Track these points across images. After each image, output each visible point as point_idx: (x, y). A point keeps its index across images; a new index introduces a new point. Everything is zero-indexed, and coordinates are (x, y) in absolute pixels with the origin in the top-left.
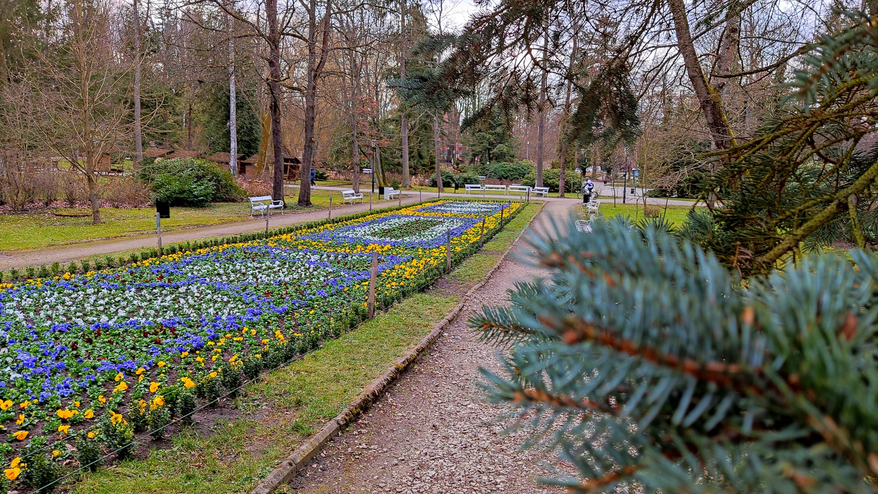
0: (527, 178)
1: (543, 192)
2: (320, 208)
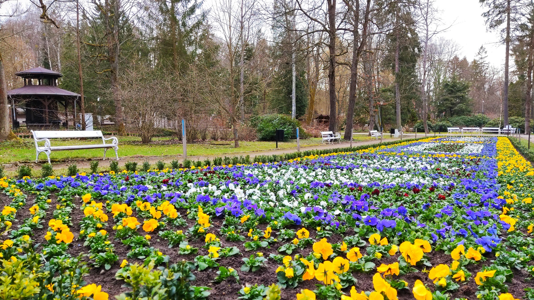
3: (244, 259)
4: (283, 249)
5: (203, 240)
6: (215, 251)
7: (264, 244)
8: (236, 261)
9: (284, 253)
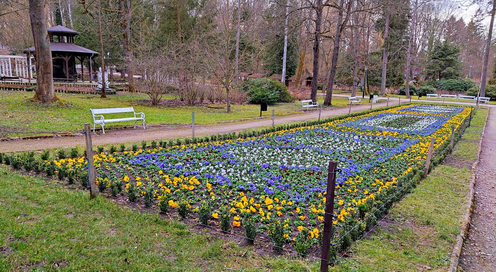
0: (471, 91)
1: (486, 101)
2: (337, 107)
3: (221, 201)
4: (234, 198)
5: (210, 194)
6: (213, 197)
7: (228, 197)
8: (219, 201)
9: (234, 200)
